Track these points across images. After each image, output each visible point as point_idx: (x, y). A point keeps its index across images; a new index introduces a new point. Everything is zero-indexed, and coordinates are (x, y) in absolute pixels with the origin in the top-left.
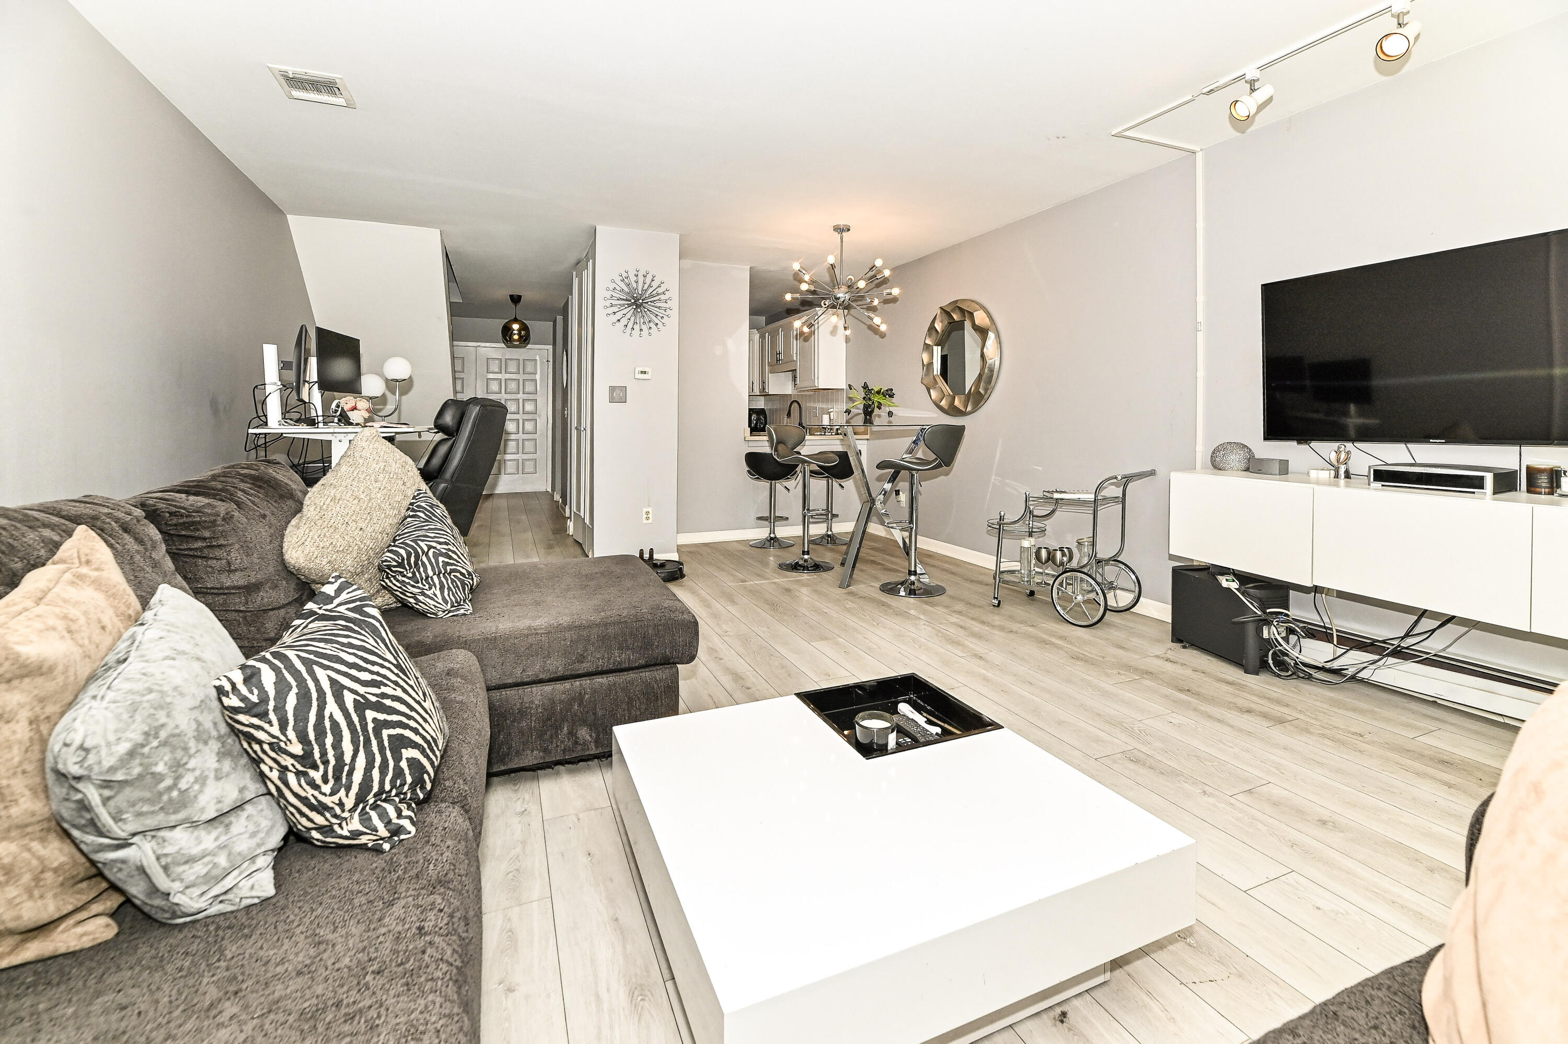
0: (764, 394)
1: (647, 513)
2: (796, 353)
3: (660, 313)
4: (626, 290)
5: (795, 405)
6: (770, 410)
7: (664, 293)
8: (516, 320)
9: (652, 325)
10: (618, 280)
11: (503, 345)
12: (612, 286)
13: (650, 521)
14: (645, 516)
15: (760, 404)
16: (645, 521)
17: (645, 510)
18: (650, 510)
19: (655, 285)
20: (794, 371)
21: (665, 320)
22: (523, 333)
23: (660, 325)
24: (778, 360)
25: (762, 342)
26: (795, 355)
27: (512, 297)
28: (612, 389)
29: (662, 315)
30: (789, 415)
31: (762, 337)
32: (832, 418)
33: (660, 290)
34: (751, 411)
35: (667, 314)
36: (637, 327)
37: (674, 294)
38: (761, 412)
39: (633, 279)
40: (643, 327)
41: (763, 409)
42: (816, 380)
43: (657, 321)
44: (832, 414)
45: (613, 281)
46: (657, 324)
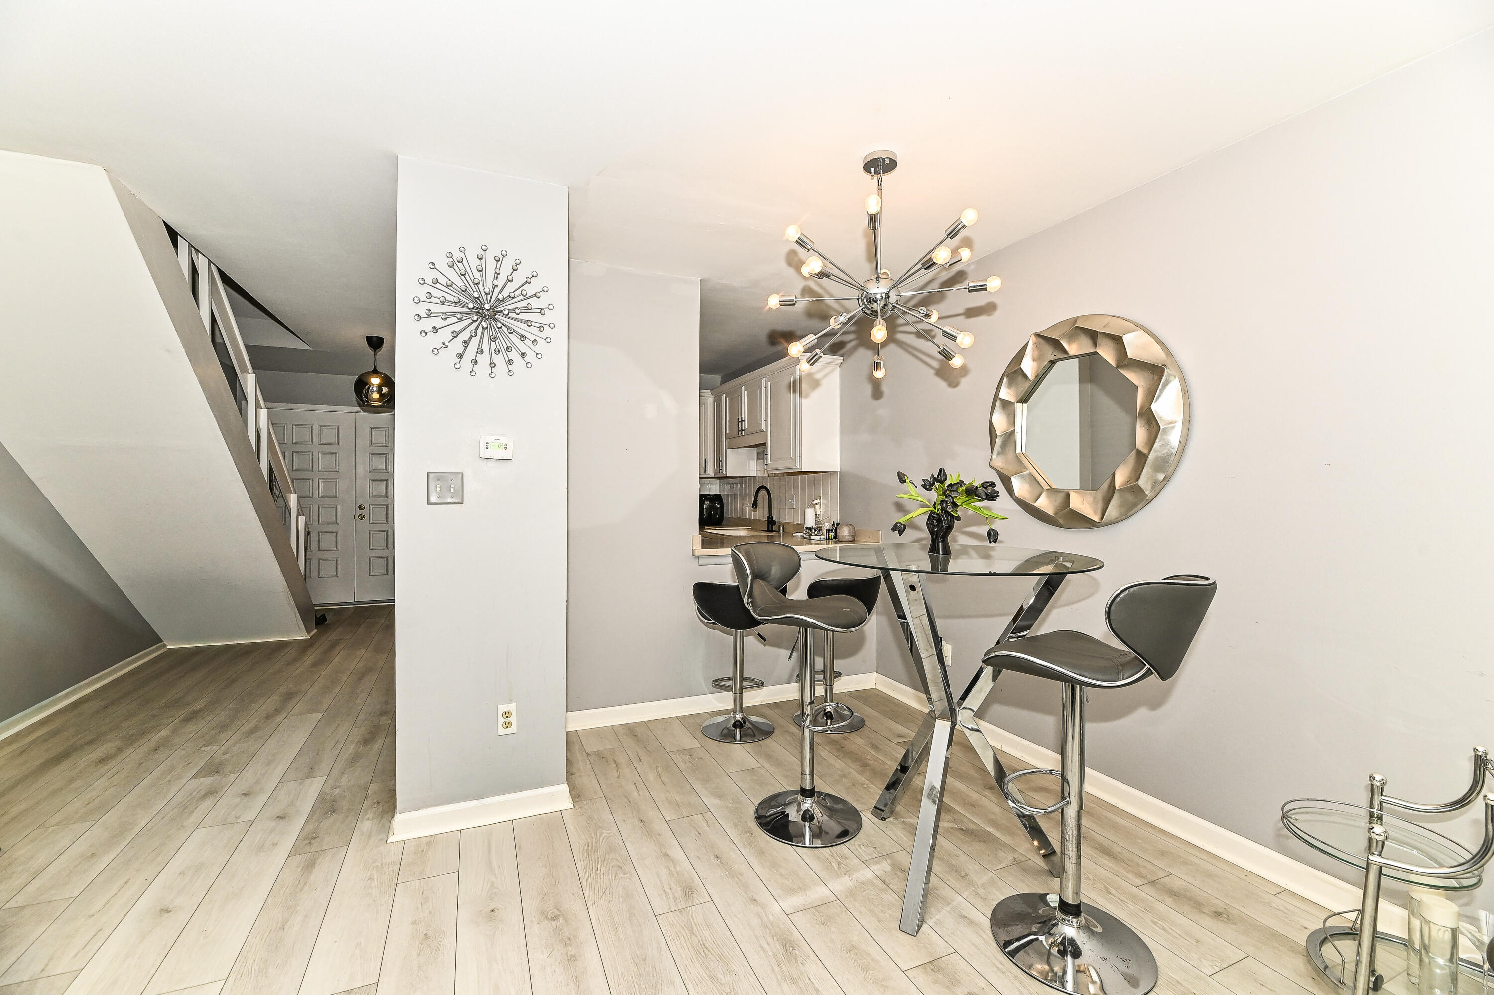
0: (720, 476)
1: (507, 714)
2: (767, 421)
3: (532, 333)
4: (459, 282)
5: (763, 492)
6: (727, 495)
7: (536, 296)
8: (375, 372)
9: (514, 355)
10: (442, 264)
11: (358, 409)
12: (429, 276)
13: (513, 729)
14: (501, 720)
15: (714, 488)
16: (502, 731)
17: (502, 708)
18: (512, 707)
19: (519, 279)
20: (762, 446)
21: (541, 346)
22: (385, 390)
23: (531, 356)
24: (740, 431)
25: (718, 406)
26: (764, 423)
27: (369, 339)
28: (435, 478)
29: (533, 338)
30: (755, 505)
31: (718, 400)
32: (818, 513)
33: (530, 290)
34: (703, 498)
35: (544, 335)
36: (483, 359)
37: (557, 297)
38: (717, 498)
39: (474, 263)
40: (497, 359)
41: (719, 495)
42: (798, 459)
43: (524, 348)
44: (817, 506)
45: (433, 266)
46: (523, 355)
